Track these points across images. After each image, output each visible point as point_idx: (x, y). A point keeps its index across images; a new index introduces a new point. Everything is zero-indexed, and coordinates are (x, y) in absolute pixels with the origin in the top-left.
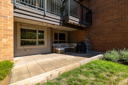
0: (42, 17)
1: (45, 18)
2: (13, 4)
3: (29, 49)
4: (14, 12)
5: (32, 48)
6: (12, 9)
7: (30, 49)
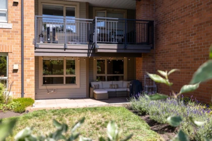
0: (63, 51)
1: (67, 51)
2: (34, 45)
3: (52, 89)
4: (35, 52)
5: (57, 89)
6: (33, 50)
7: (55, 90)
